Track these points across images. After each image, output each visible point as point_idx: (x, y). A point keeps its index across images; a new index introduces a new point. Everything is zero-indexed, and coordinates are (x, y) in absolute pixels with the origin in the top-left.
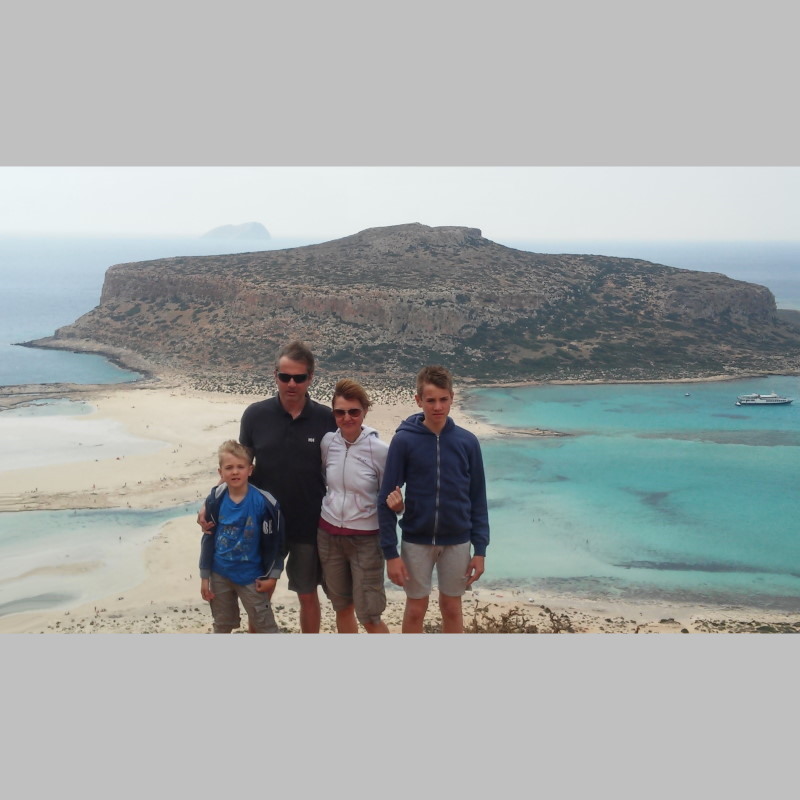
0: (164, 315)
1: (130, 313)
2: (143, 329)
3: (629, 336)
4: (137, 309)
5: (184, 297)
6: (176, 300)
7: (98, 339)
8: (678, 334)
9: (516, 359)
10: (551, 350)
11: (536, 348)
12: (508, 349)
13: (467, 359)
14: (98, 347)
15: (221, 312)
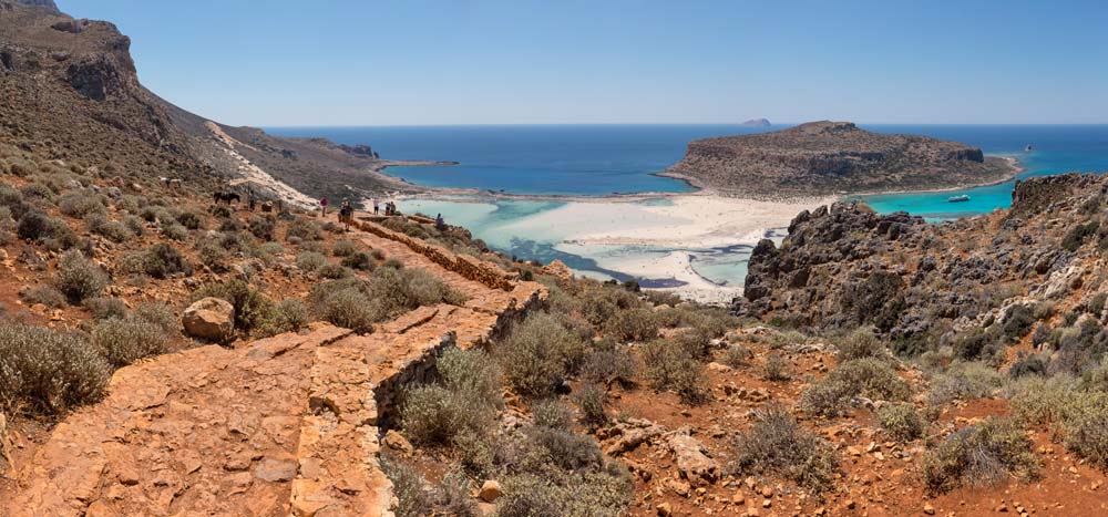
0: (711, 163)
1: (696, 162)
2: (701, 169)
3: (918, 171)
4: (699, 160)
5: (720, 154)
6: (716, 156)
7: (682, 173)
8: (940, 169)
9: (866, 182)
10: (883, 178)
11: (875, 177)
12: (863, 178)
13: (844, 183)
14: (681, 176)
15: (734, 161)
